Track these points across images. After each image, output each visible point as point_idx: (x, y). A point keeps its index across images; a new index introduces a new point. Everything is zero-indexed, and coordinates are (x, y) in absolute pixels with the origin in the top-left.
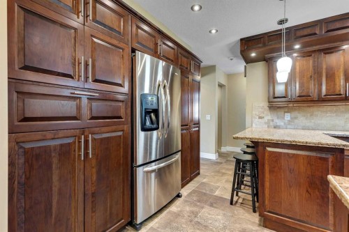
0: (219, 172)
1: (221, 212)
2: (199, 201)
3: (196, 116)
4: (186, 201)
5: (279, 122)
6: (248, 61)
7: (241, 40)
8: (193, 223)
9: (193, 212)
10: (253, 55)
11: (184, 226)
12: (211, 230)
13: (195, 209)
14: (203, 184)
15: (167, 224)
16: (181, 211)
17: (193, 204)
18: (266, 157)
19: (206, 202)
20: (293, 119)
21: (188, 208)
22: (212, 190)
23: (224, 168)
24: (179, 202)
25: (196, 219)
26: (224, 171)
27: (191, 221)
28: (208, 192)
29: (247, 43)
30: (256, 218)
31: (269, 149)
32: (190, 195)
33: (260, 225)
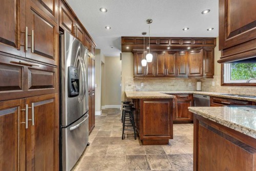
0: (106, 122)
1: (119, 145)
2: (103, 144)
3: (93, 85)
4: (94, 147)
5: (139, 88)
6: (124, 50)
7: (122, 37)
8: (106, 158)
9: (102, 152)
10: (128, 48)
11: (101, 162)
12: (118, 157)
13: (102, 149)
14: (100, 132)
15: (88, 166)
16: (94, 154)
17: (99, 147)
18: (144, 106)
19: (107, 143)
20: (145, 85)
21: (98, 151)
22: (107, 135)
23: (108, 120)
24: (89, 148)
25: (107, 155)
26: (109, 121)
27: (104, 157)
28: (106, 137)
29: (125, 40)
30: (137, 142)
31: (145, 102)
32: (94, 141)
33: (140, 145)
